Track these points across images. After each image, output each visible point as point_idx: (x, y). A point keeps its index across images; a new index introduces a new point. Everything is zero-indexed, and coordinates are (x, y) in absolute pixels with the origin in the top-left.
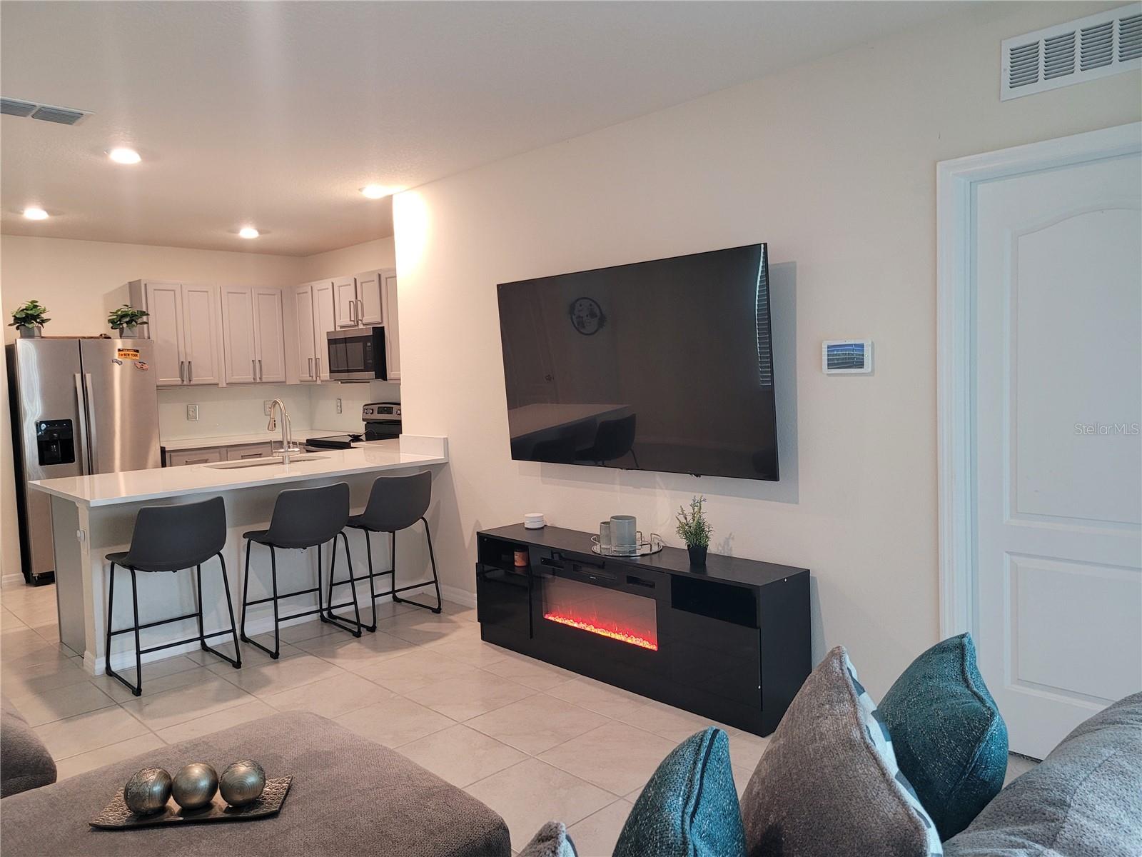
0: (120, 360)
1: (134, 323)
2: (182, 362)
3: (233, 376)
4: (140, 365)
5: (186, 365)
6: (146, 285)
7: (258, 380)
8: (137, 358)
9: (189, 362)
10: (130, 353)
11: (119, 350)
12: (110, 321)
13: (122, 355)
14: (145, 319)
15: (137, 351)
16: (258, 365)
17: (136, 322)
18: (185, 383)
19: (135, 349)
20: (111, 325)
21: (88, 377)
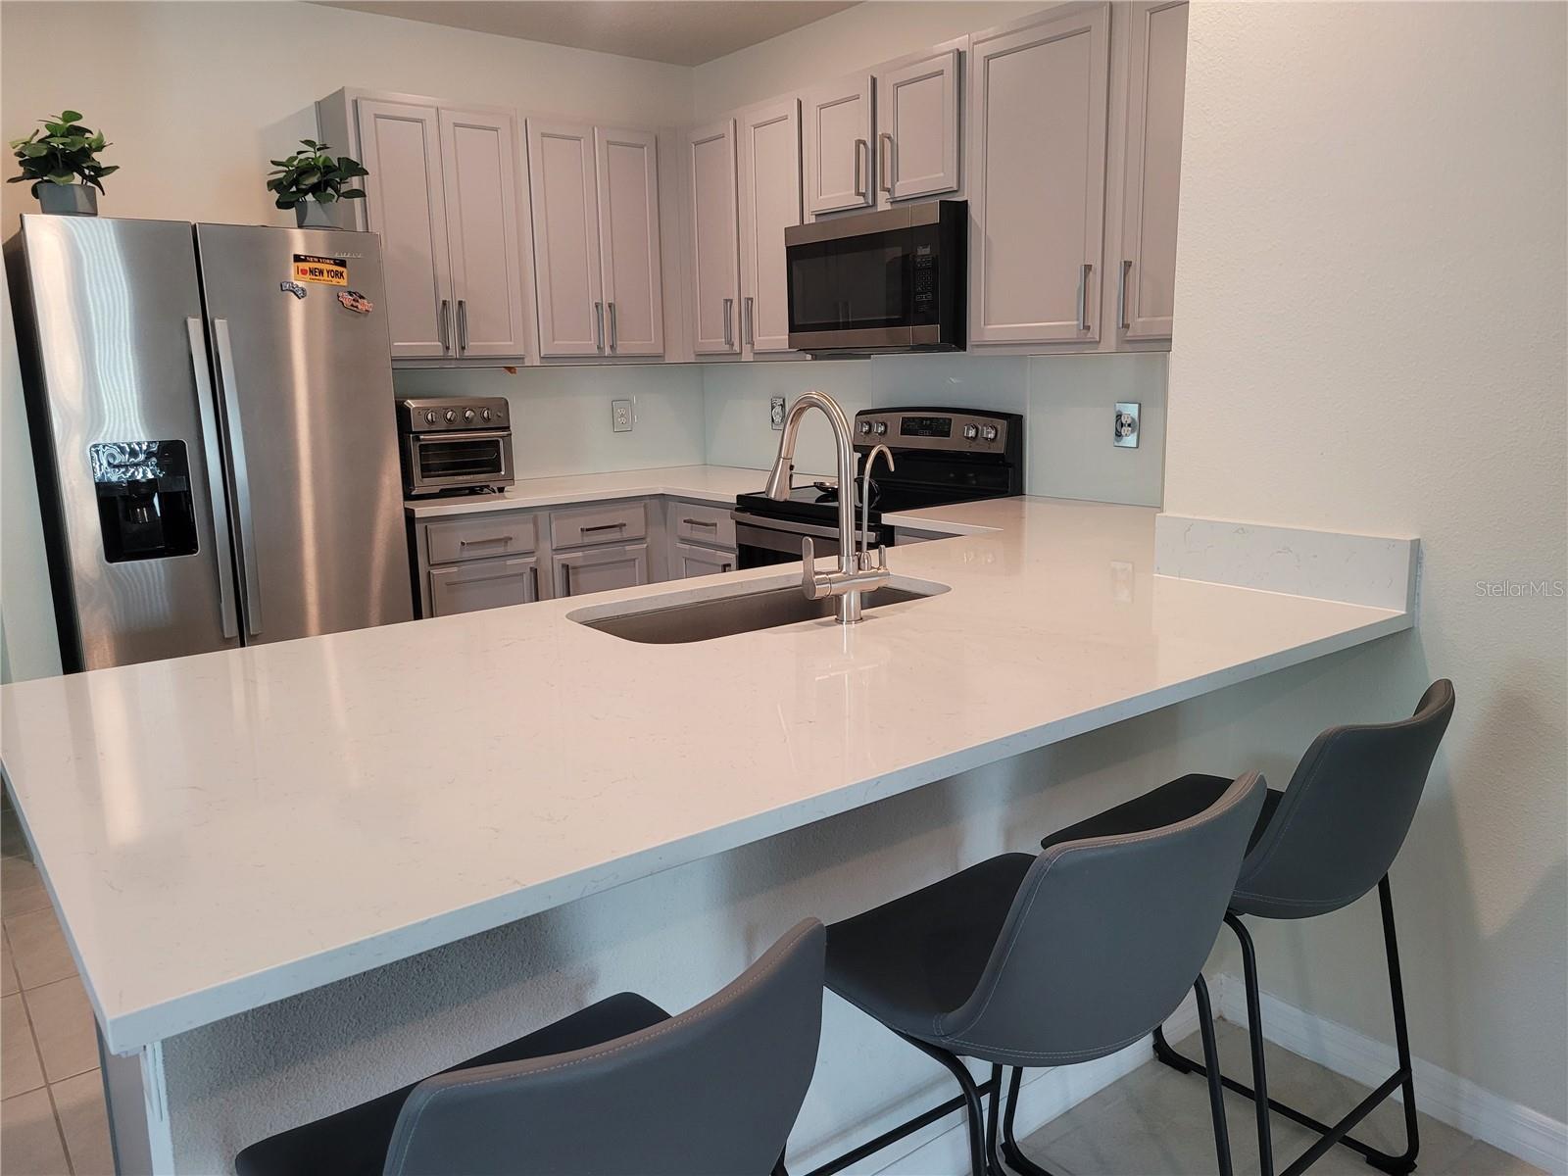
0: (300, 284)
1: (330, 191)
2: (444, 303)
3: (554, 340)
4: (348, 300)
5: (454, 308)
6: (355, 102)
7: (607, 351)
8: (343, 282)
9: (460, 303)
10: (325, 267)
11: (297, 258)
12: (273, 185)
13: (304, 272)
14: (355, 182)
15: (342, 263)
16: (606, 315)
17: (337, 191)
18: (451, 353)
19: (336, 256)
20: (275, 195)
21: (221, 327)
